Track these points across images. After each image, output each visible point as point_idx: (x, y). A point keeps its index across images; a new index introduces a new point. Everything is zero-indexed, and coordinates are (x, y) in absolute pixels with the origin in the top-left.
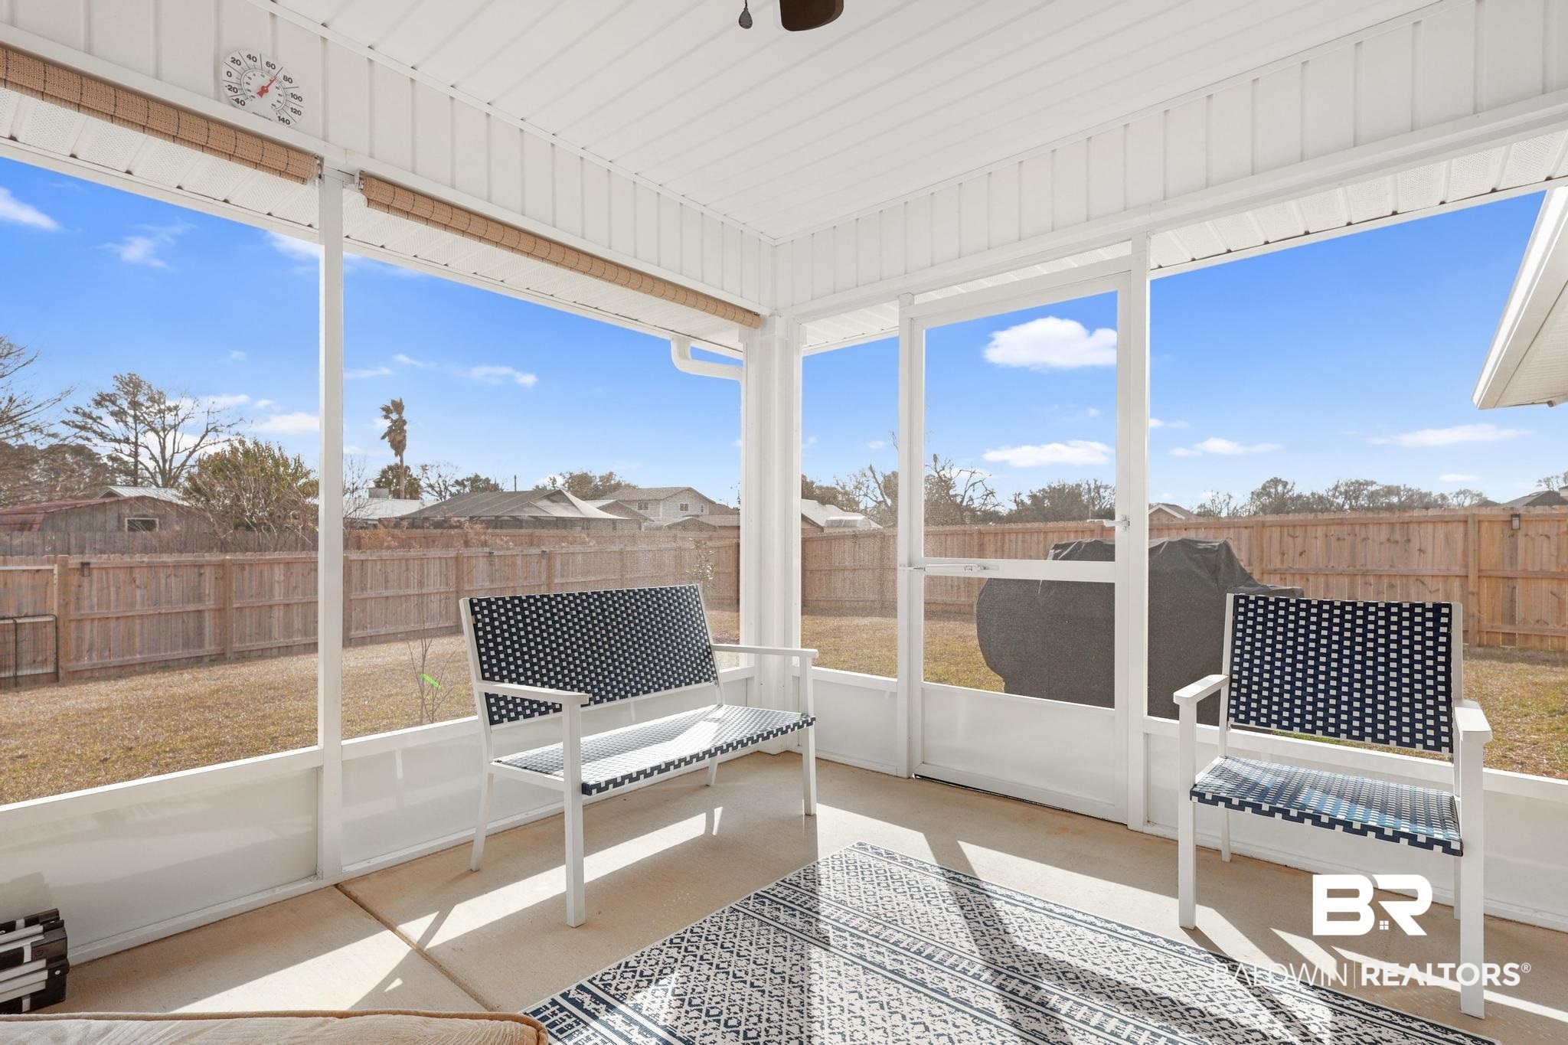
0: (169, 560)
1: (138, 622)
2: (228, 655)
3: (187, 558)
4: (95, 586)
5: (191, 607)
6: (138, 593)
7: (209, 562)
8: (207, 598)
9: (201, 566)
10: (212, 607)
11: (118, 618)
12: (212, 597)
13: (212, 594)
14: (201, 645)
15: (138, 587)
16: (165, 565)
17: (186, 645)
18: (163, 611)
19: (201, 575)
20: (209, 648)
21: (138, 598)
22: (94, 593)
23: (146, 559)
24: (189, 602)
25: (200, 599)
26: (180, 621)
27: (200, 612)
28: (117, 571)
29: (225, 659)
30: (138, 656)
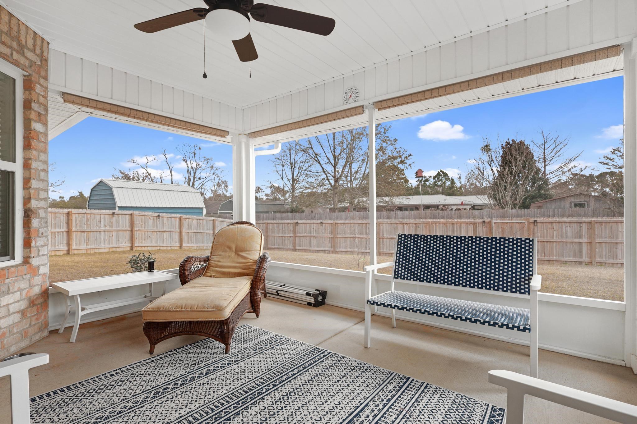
0: (567, 220)
1: (555, 244)
2: (593, 263)
3: (575, 219)
4: (539, 229)
5: (576, 240)
6: (555, 233)
7: (584, 221)
8: (584, 237)
9: (581, 223)
10: (586, 241)
11: (547, 242)
12: (586, 236)
13: (586, 234)
14: (581, 256)
15: (554, 230)
16: (565, 222)
17: (574, 256)
18: (564, 241)
19: (581, 227)
20: (585, 259)
21: (555, 235)
22: (539, 232)
23: (557, 220)
24: (575, 238)
25: (580, 237)
26: (572, 246)
27: (580, 242)
28: (547, 224)
29: (592, 265)
30: (555, 258)
